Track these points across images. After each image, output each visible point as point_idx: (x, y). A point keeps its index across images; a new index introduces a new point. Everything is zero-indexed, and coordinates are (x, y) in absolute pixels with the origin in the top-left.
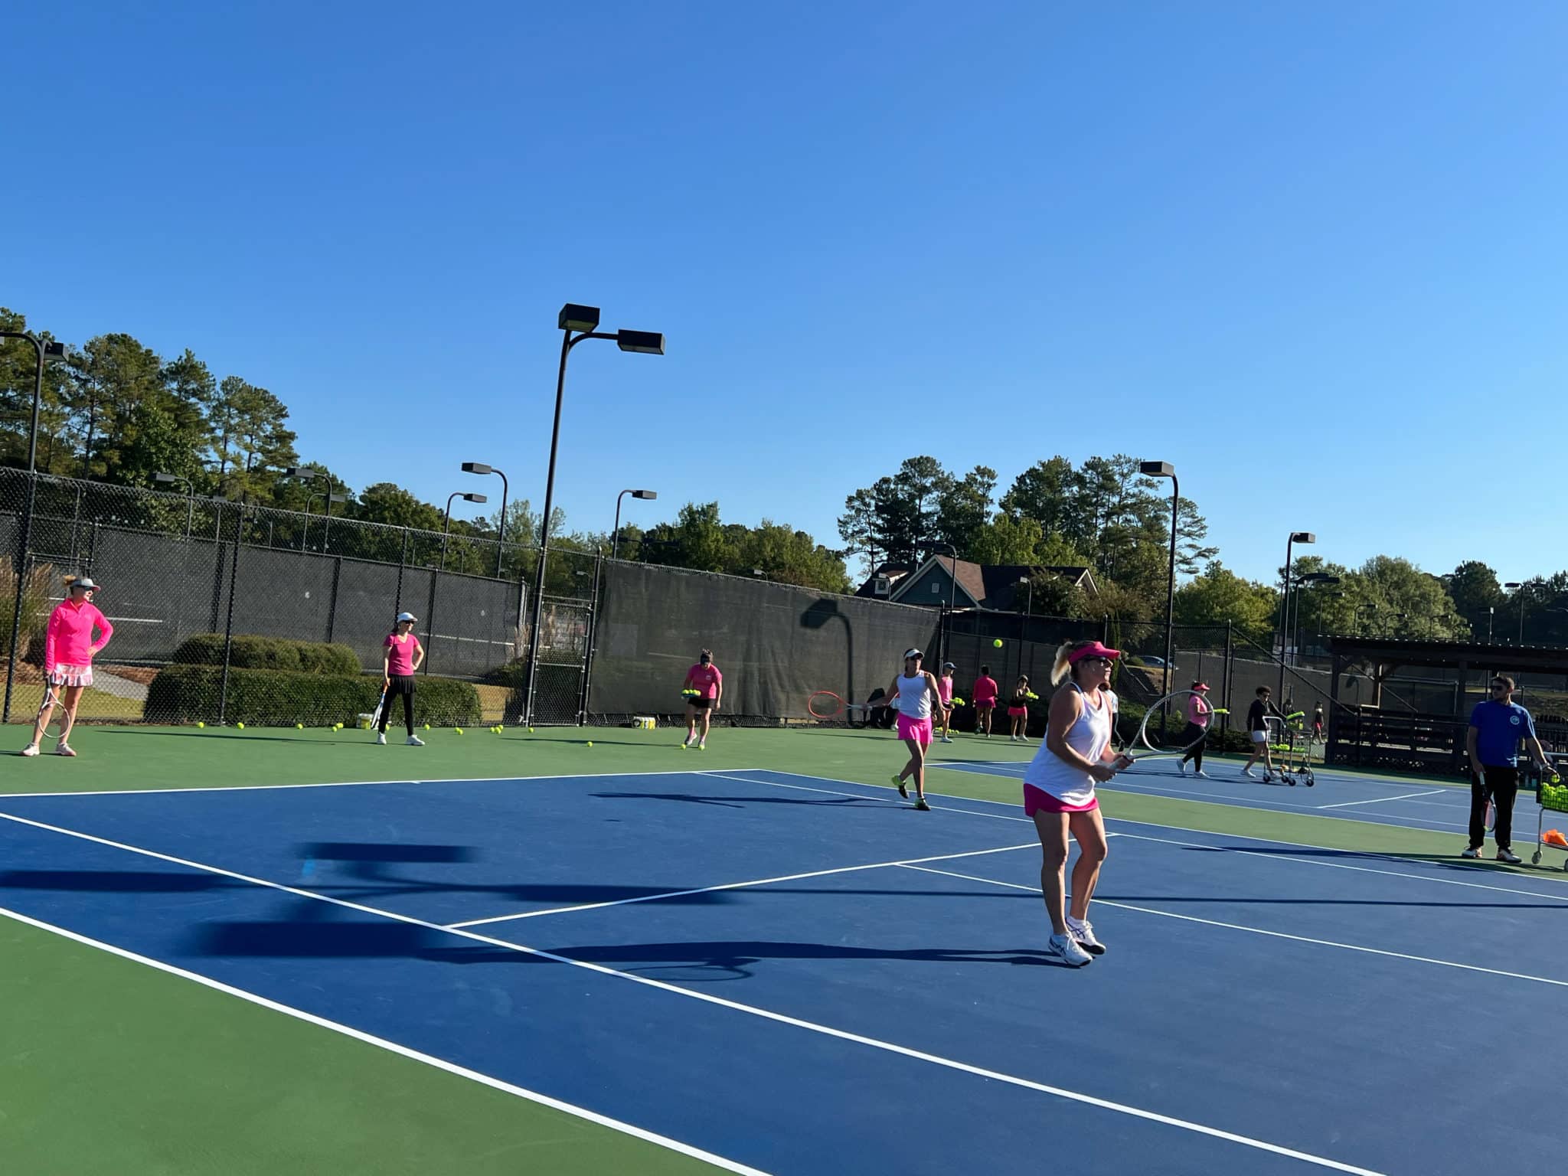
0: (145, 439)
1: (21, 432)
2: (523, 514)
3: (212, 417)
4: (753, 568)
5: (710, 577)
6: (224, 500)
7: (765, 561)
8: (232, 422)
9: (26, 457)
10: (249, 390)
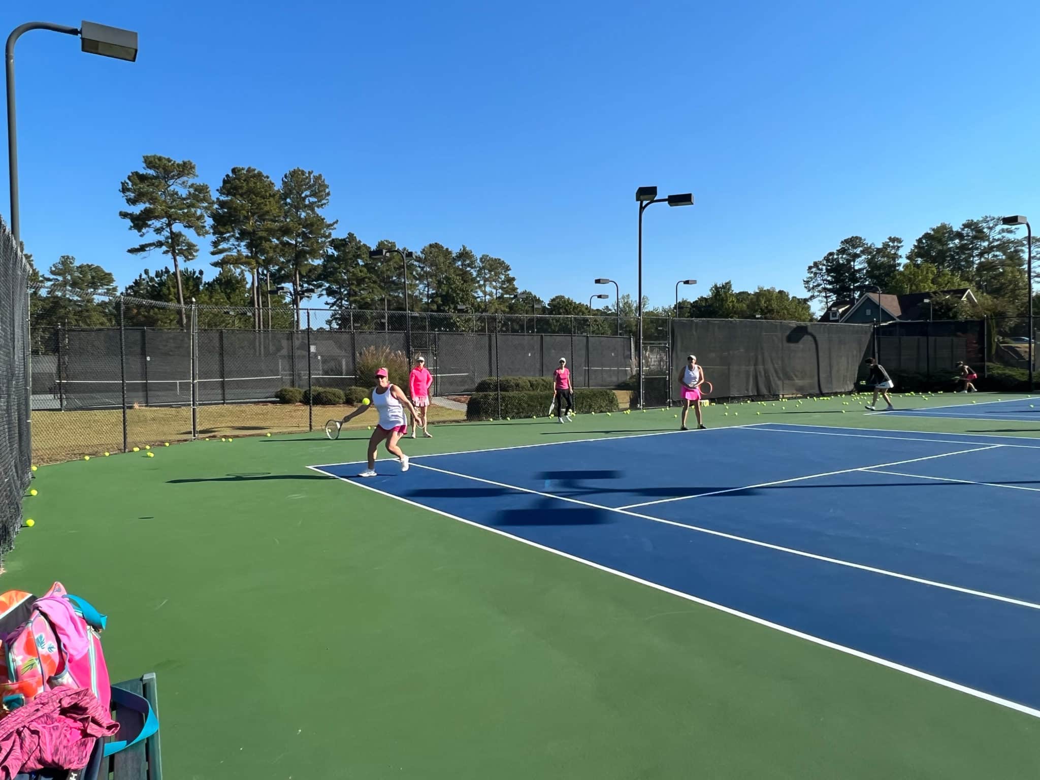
0: (450, 290)
1: (401, 295)
2: (627, 302)
3: (477, 276)
4: (755, 314)
5: (731, 322)
6: (488, 314)
7: (761, 309)
8: (487, 277)
9: (404, 306)
10: (492, 259)
